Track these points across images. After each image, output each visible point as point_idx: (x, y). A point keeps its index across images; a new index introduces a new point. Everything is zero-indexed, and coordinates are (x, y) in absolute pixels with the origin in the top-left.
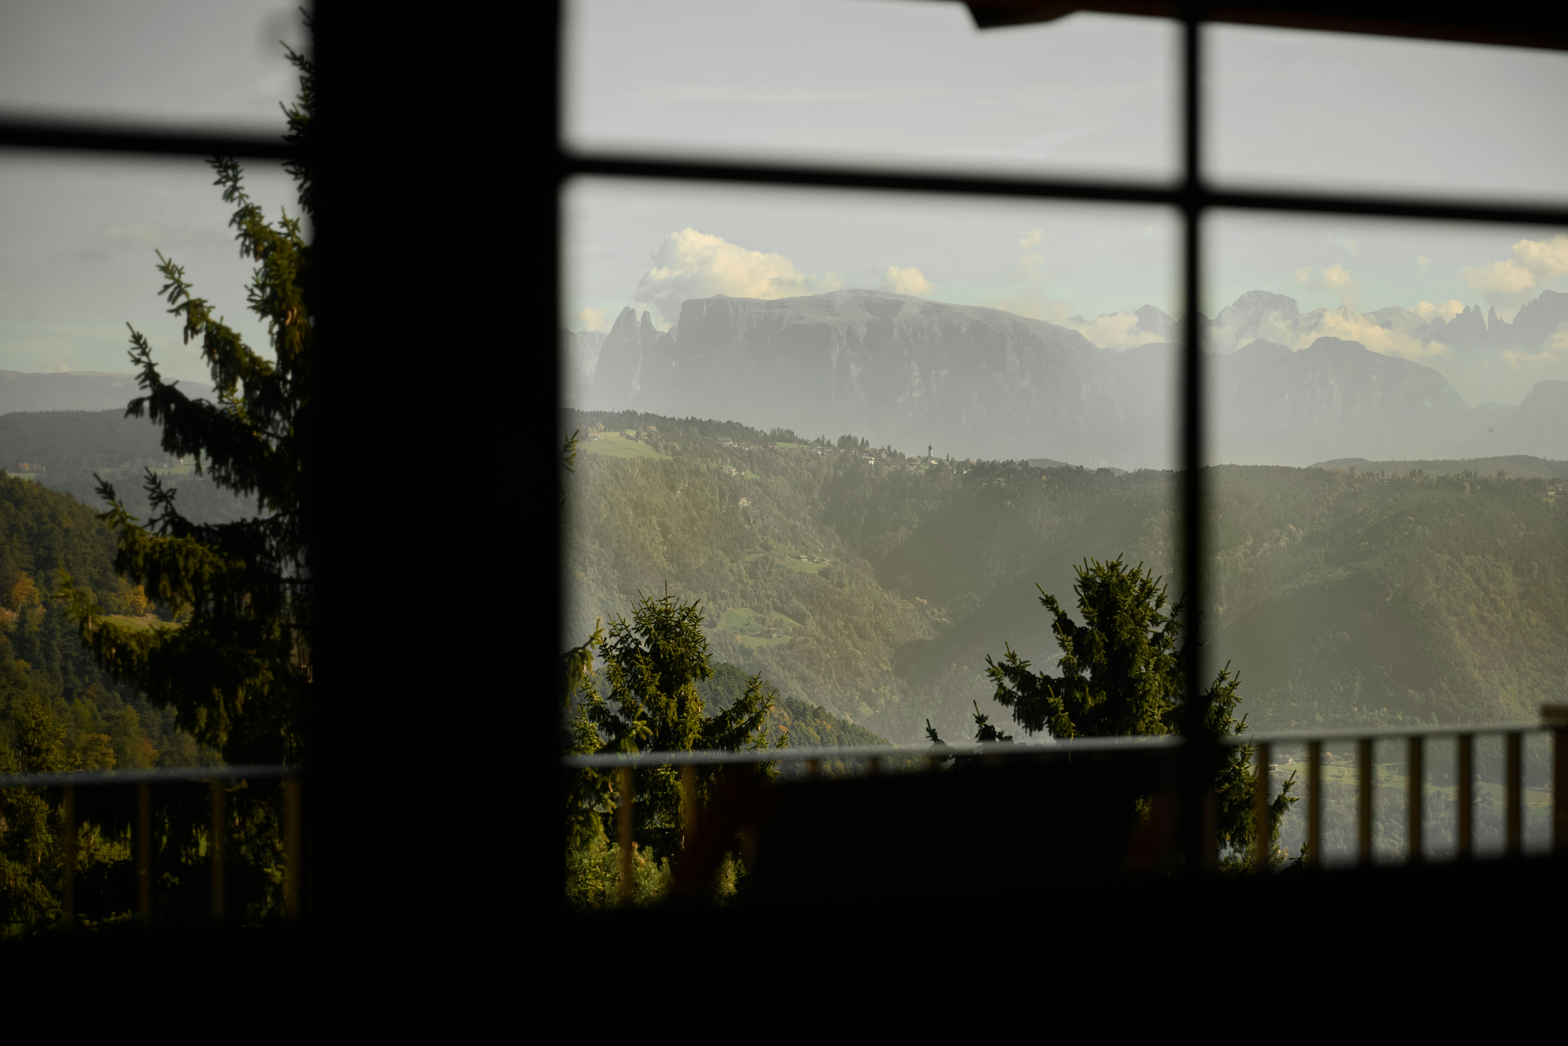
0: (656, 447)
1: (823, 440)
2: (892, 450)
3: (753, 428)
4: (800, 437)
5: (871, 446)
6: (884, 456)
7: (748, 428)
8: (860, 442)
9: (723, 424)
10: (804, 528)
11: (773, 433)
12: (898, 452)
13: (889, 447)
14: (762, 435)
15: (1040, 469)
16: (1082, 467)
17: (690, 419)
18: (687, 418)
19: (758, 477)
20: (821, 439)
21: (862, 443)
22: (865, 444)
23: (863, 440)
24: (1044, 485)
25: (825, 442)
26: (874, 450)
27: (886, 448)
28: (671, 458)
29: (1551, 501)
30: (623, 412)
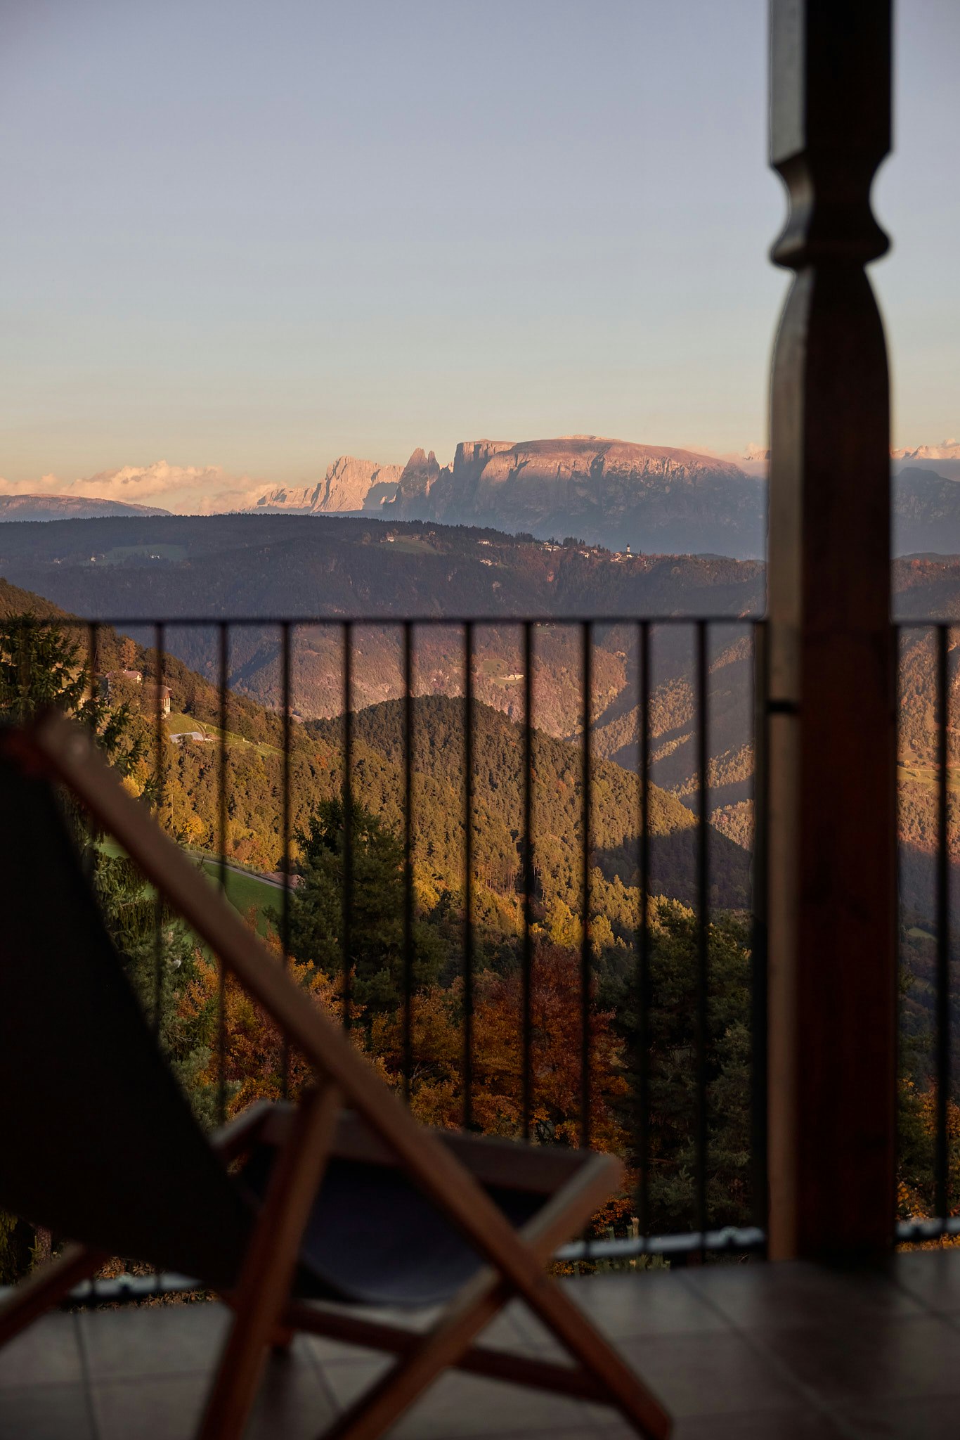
0: (434, 546)
1: (553, 540)
2: (601, 548)
3: (503, 532)
4: (537, 538)
5: (587, 545)
6: (595, 551)
7: (500, 532)
9: (483, 530)
11: (518, 535)
12: (606, 548)
13: (599, 546)
14: (510, 537)
15: (705, 561)
16: (734, 559)
17: (459, 526)
18: (457, 525)
19: (506, 567)
20: (551, 540)
21: (580, 543)
22: (582, 543)
23: (581, 540)
24: (708, 572)
25: (554, 542)
26: (589, 547)
27: (597, 546)
28: (444, 554)
30: (412, 521)
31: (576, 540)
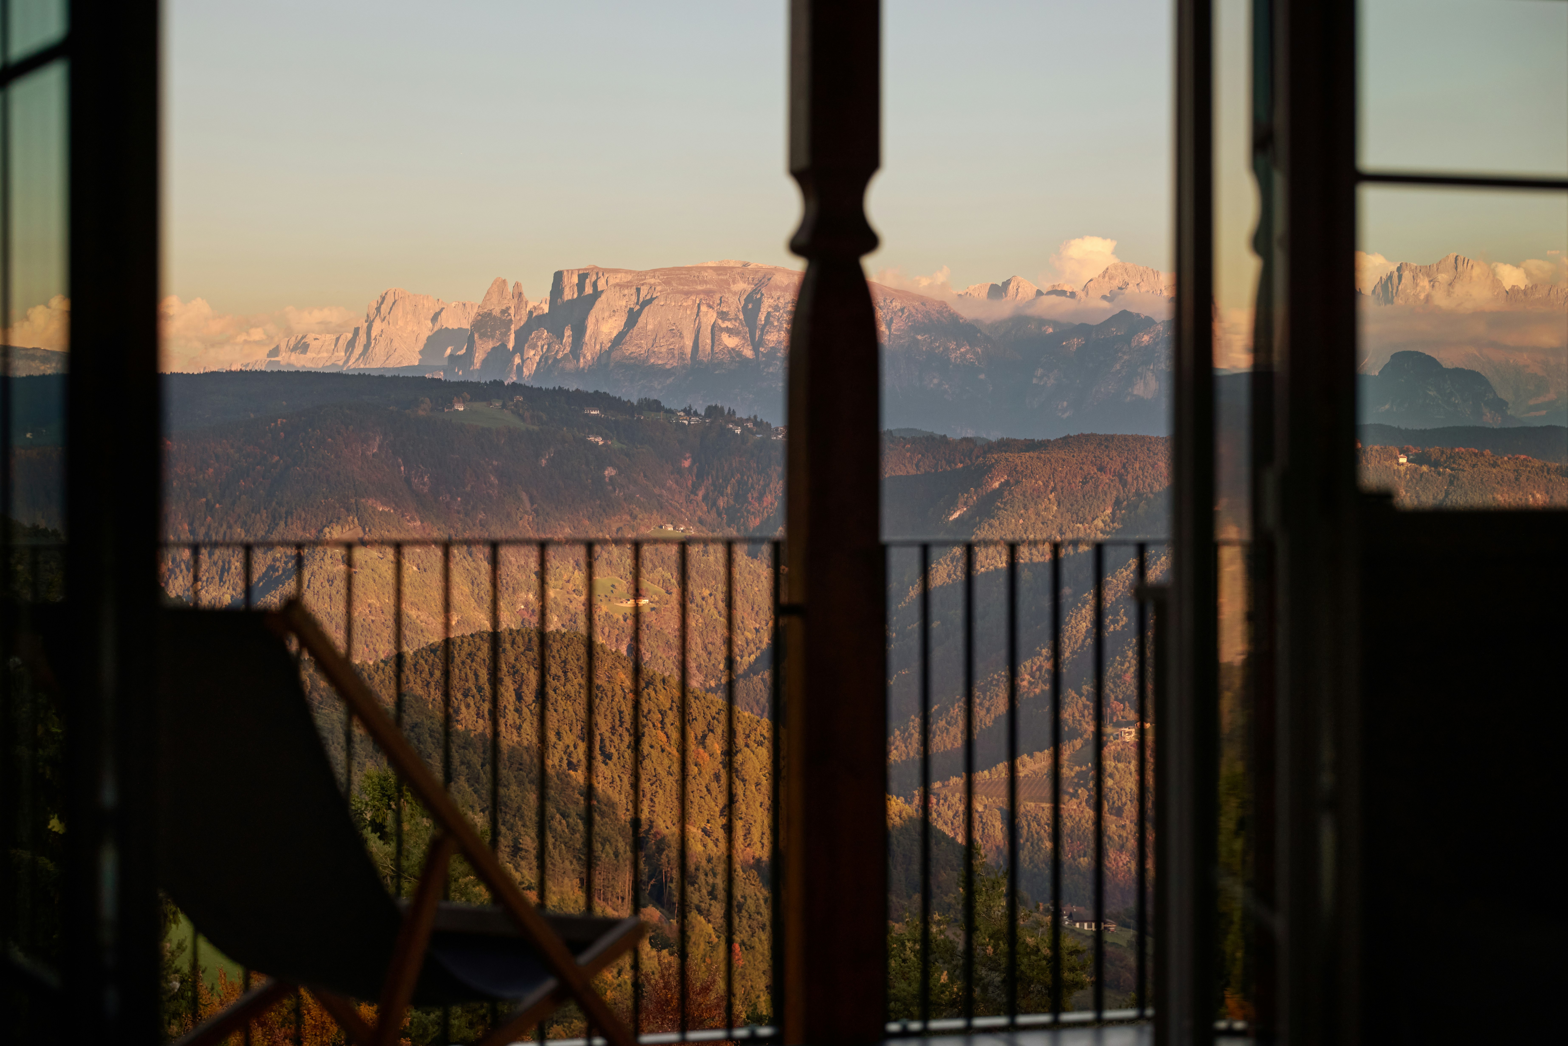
0: (521, 417)
1: (691, 409)
2: (759, 420)
3: (620, 398)
4: (667, 407)
5: (738, 416)
6: (750, 425)
7: (615, 397)
8: (726, 412)
9: (590, 394)
10: (670, 497)
11: (640, 402)
12: (765, 421)
13: (755, 417)
14: (629, 404)
15: (904, 439)
16: (945, 436)
17: (557, 388)
18: (554, 388)
19: (624, 446)
20: (688, 409)
21: (729, 413)
22: (731, 413)
23: (730, 409)
24: (908, 454)
25: (692, 411)
26: (741, 419)
27: (752, 417)
28: (536, 428)
29: (1402, 468)
30: (490, 382)
31: (722, 408)
